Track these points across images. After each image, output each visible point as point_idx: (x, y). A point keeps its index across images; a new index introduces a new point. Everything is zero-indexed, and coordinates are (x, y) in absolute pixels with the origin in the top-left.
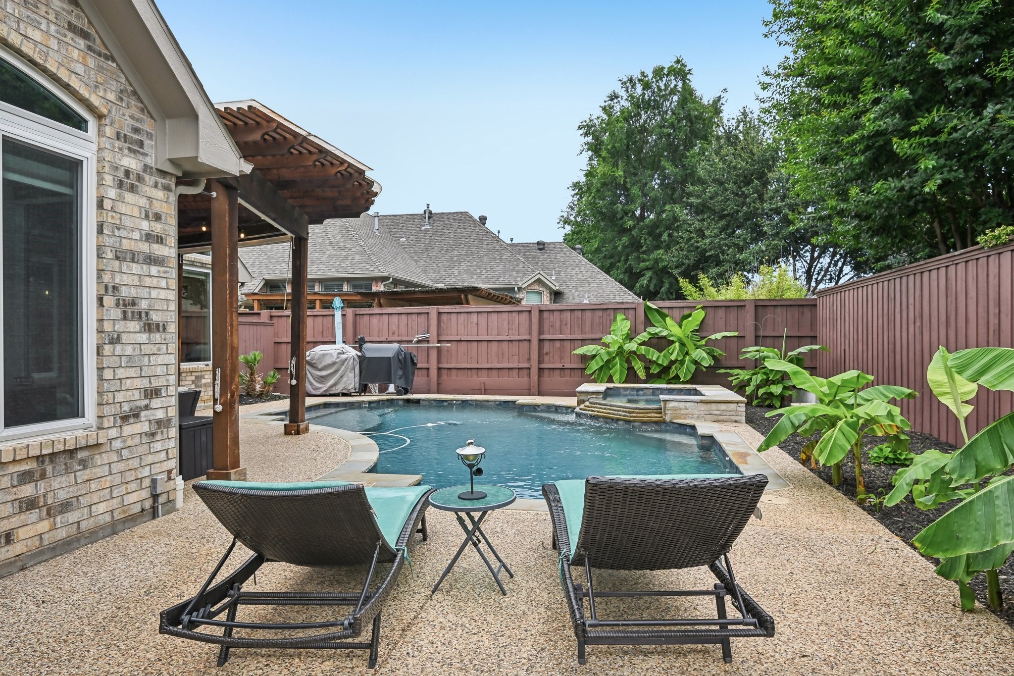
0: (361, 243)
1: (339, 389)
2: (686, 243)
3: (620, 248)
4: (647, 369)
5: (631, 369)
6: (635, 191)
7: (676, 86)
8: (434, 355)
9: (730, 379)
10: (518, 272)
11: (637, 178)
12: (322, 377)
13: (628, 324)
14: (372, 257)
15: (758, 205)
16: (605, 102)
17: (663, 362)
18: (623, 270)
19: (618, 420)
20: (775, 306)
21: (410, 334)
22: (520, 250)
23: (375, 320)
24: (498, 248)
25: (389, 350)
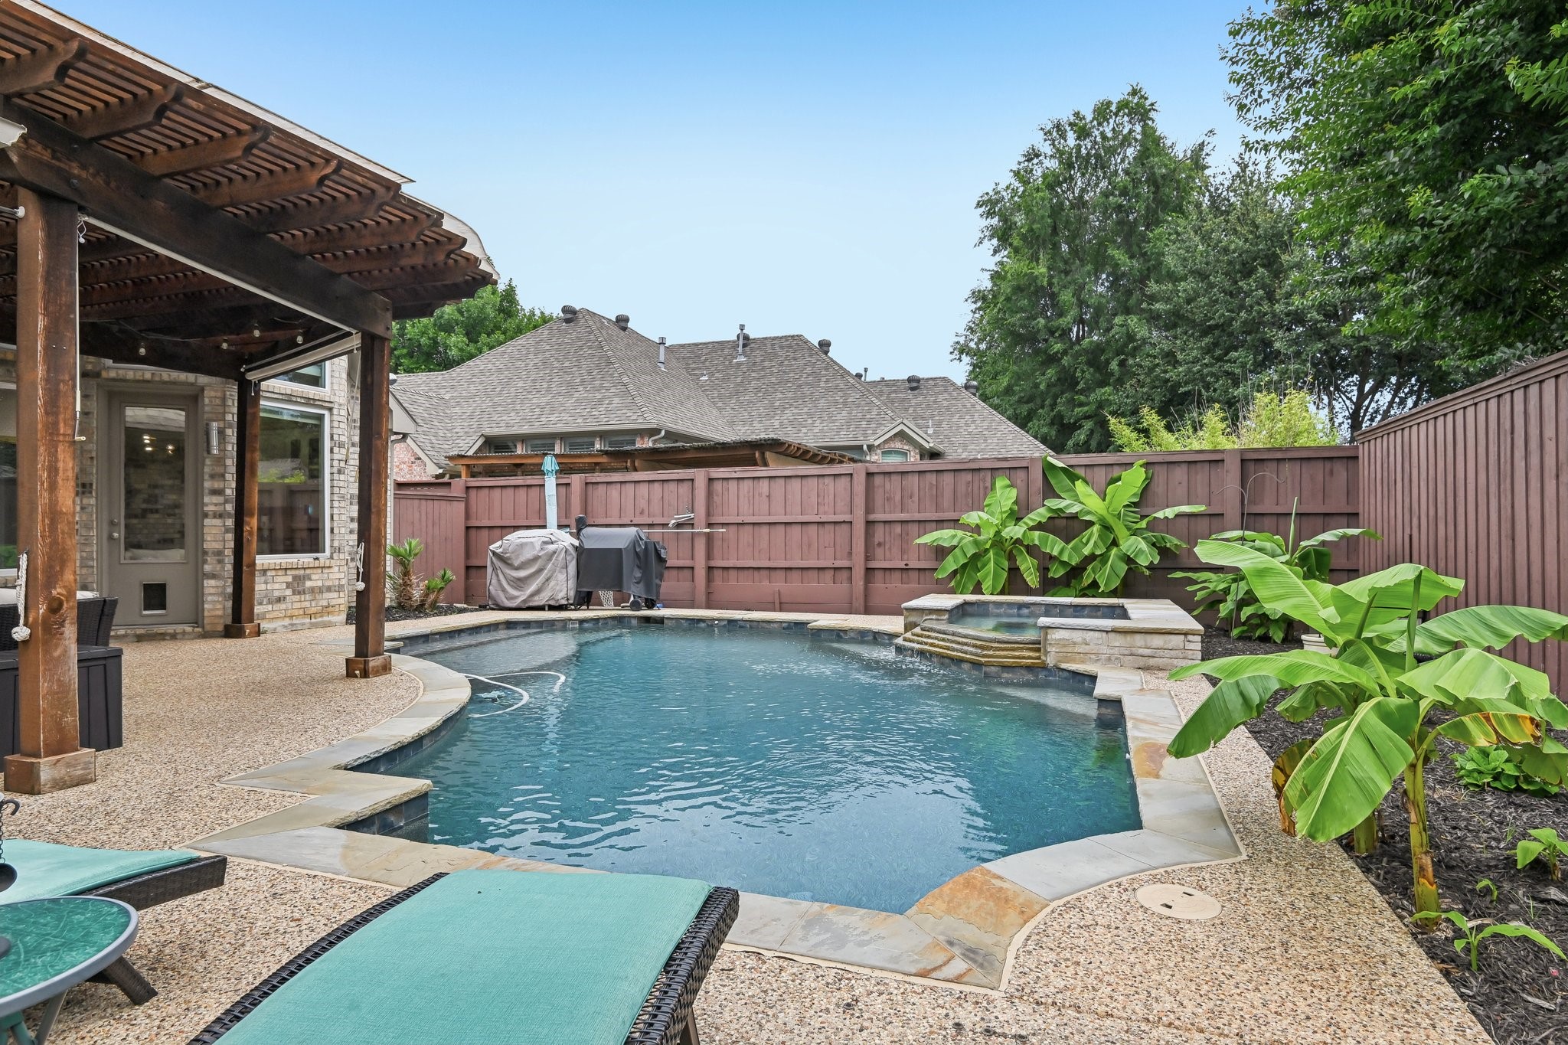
0: (625, 379)
1: (542, 599)
2: (1148, 374)
3: (1042, 387)
4: (1044, 570)
5: (1014, 571)
6: (1066, 297)
7: (1131, 131)
8: (700, 546)
9: (1189, 589)
10: (869, 421)
11: (1069, 278)
12: (519, 579)
13: (1014, 493)
14: (638, 400)
15: (1266, 308)
16: (1019, 163)
17: (1070, 557)
18: (1048, 420)
19: (961, 661)
20: (1278, 460)
21: (666, 514)
22: (881, 391)
23: (614, 491)
24: (842, 386)
25: (620, 538)
